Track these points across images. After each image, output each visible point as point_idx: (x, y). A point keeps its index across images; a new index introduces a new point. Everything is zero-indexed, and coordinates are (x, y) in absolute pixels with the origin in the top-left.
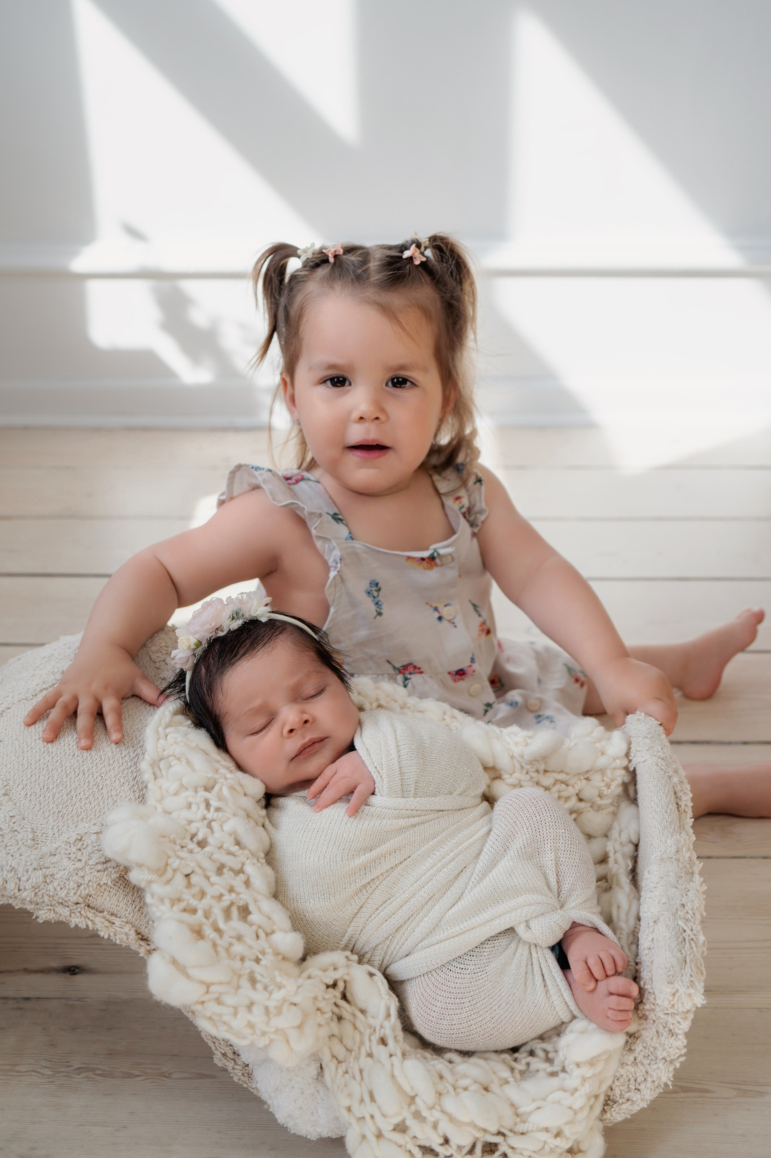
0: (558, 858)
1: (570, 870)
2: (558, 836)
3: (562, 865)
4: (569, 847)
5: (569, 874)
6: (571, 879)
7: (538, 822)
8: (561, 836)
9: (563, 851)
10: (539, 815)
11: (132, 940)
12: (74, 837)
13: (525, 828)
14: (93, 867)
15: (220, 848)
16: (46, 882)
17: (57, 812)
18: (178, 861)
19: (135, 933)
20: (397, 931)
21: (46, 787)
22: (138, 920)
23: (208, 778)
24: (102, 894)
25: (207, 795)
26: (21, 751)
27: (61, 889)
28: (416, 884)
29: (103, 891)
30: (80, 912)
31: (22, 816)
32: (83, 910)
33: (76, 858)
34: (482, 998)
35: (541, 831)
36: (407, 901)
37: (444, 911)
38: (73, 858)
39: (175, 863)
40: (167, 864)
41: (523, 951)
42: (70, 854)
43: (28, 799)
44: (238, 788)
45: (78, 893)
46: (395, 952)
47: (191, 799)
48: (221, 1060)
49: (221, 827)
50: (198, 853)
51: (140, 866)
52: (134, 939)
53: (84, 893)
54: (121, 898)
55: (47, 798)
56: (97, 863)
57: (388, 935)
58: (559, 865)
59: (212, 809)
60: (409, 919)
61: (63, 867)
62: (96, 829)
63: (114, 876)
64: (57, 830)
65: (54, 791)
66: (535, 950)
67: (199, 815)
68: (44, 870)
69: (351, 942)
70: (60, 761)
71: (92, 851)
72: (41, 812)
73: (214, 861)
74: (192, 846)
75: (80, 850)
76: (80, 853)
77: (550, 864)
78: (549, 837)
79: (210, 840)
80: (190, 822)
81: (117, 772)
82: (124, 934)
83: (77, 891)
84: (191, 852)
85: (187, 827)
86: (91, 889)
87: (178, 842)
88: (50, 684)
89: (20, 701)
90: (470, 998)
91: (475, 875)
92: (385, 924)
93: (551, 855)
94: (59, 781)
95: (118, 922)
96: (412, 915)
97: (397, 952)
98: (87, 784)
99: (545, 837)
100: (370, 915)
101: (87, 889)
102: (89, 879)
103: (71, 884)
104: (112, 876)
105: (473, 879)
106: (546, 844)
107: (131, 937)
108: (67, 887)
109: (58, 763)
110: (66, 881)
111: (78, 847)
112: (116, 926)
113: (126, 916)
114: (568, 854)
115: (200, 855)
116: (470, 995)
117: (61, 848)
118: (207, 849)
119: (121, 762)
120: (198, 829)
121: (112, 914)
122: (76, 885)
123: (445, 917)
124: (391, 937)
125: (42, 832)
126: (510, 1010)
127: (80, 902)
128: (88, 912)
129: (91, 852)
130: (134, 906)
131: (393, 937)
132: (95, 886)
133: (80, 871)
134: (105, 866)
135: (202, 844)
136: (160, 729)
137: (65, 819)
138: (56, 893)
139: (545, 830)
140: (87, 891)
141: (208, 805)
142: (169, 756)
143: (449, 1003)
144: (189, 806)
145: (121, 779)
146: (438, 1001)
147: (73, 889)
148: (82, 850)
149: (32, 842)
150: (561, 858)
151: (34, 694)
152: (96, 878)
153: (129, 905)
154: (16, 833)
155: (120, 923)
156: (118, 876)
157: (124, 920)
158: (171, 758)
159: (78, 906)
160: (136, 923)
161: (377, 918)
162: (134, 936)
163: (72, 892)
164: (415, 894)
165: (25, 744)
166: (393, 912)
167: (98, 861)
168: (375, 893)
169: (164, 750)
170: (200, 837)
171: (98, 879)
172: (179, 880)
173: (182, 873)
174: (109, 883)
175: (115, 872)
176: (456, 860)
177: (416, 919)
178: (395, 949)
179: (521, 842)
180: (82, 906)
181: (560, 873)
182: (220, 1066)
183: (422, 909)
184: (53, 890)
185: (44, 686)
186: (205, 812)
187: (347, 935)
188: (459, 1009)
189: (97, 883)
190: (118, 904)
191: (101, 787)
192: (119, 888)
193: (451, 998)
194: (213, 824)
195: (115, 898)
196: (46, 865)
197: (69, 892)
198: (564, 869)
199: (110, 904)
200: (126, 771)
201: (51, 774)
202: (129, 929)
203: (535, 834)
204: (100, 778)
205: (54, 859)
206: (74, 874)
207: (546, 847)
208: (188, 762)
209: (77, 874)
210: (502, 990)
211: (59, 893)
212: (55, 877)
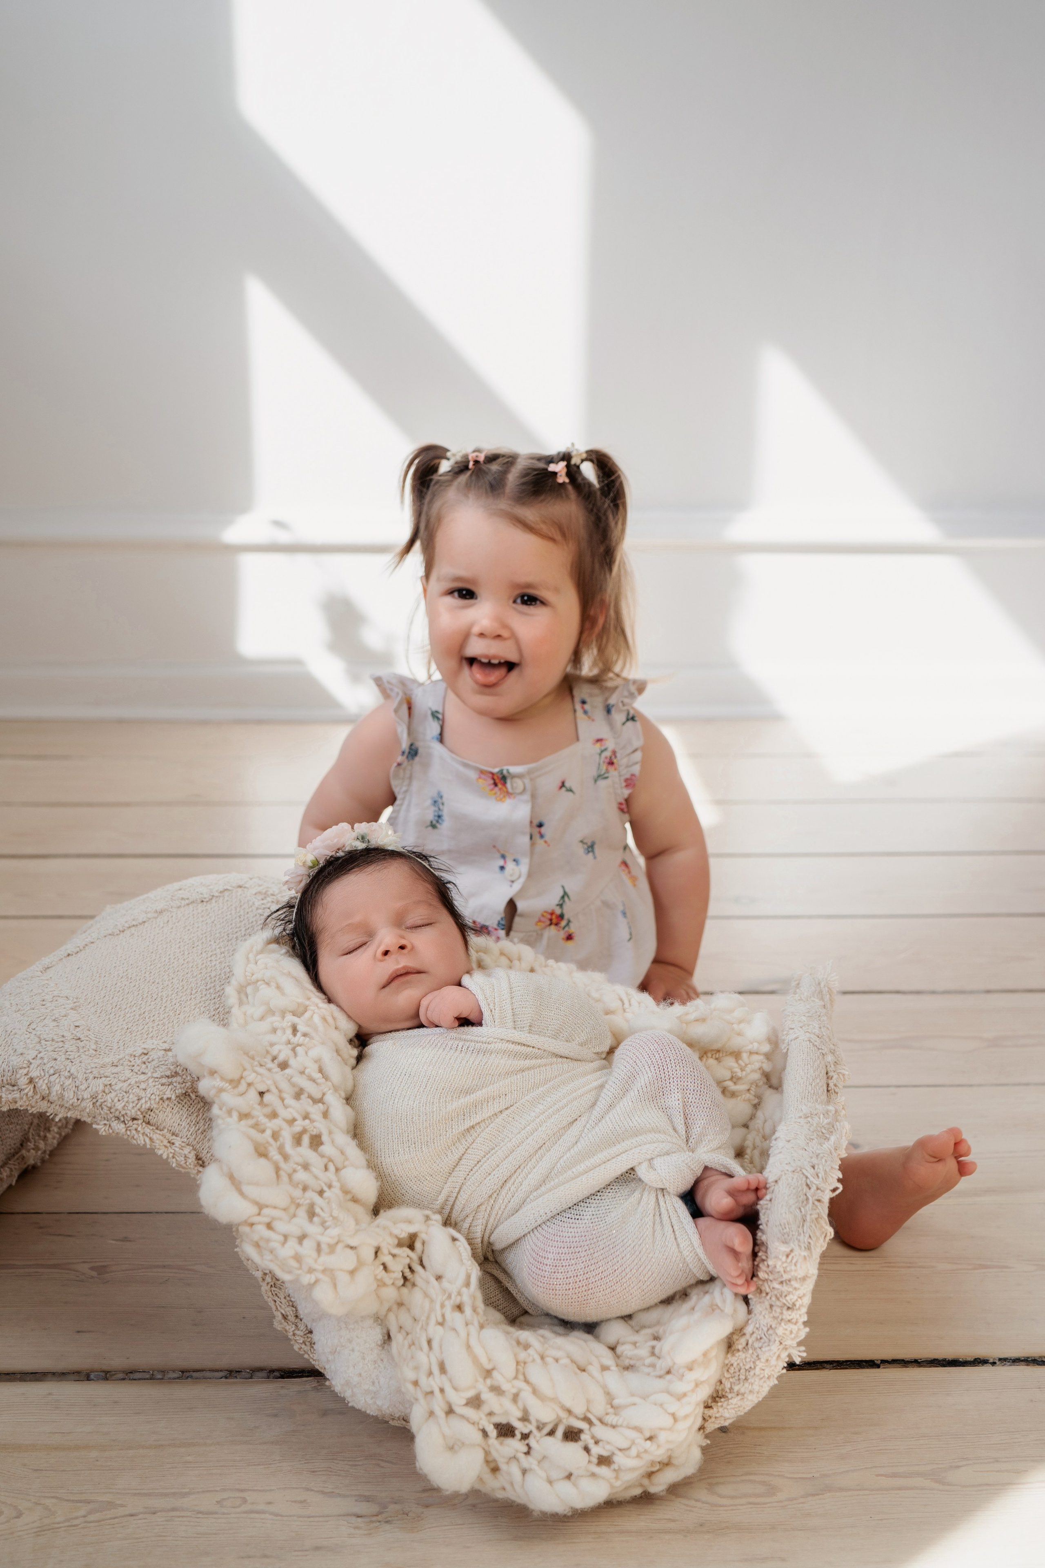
0: (687, 1098)
1: (701, 1112)
2: (686, 1075)
3: (692, 1107)
4: (699, 1087)
5: (699, 1116)
6: (702, 1121)
7: (661, 1060)
8: (689, 1075)
9: (692, 1090)
10: (663, 1052)
11: (190, 1164)
12: (140, 1051)
13: (646, 1067)
14: (157, 1080)
15: (302, 1073)
16: (104, 1092)
17: (126, 1028)
18: (254, 1075)
19: (195, 1157)
20: (501, 1188)
21: (118, 1007)
22: (201, 1143)
23: (299, 1004)
24: (165, 1110)
25: (296, 1020)
26: (98, 976)
27: (119, 1101)
28: (523, 1131)
29: (166, 1107)
30: (136, 1130)
31: (88, 1028)
32: (140, 1126)
33: (139, 1071)
34: (601, 1247)
35: (666, 1069)
36: (513, 1151)
37: (555, 1161)
38: (136, 1071)
39: (251, 1077)
40: (242, 1077)
41: (649, 1199)
42: (133, 1066)
43: (98, 1015)
44: (330, 1019)
45: (139, 1106)
46: (501, 1213)
47: (276, 1024)
48: (281, 1324)
49: (306, 1053)
50: (277, 1073)
51: (213, 1073)
52: (192, 1163)
53: (145, 1106)
54: (185, 1117)
55: (117, 1016)
56: (162, 1077)
57: (491, 1192)
58: (688, 1106)
59: (299, 1034)
60: (515, 1172)
61: (123, 1077)
62: (166, 1046)
63: (179, 1092)
64: (123, 1044)
65: (127, 1011)
66: (663, 1198)
67: (284, 1039)
68: (104, 1079)
69: (448, 1203)
70: (137, 986)
71: (158, 1065)
72: (109, 1026)
73: (293, 1085)
74: (273, 1066)
75: (144, 1063)
76: (144, 1066)
77: (677, 1104)
78: (675, 1075)
79: (292, 1062)
80: (272, 1045)
81: (198, 1002)
82: (183, 1156)
83: (137, 1104)
84: (269, 1070)
85: (269, 1048)
86: (153, 1102)
87: (257, 1059)
88: (141, 921)
89: (105, 936)
90: (587, 1248)
91: (590, 1122)
92: (488, 1178)
93: (678, 1094)
94: (133, 1003)
95: (178, 1142)
96: (520, 1167)
97: (503, 1212)
98: (163, 1008)
99: (671, 1075)
100: (470, 1168)
101: (149, 1103)
102: (151, 1092)
103: (131, 1096)
104: (177, 1091)
105: (588, 1126)
106: (672, 1083)
107: (190, 1161)
108: (126, 1099)
109: (135, 988)
110: (125, 1094)
111: (144, 1060)
112: (176, 1147)
113: (188, 1137)
114: (698, 1095)
115: (280, 1077)
116: (586, 1243)
117: (124, 1060)
118: (287, 1071)
119: (204, 993)
120: (280, 1051)
121: (173, 1134)
122: (136, 1098)
123: (555, 1168)
124: (495, 1195)
125: (107, 1044)
126: (636, 1261)
127: (138, 1117)
128: (146, 1129)
129: (156, 1065)
130: (197, 1128)
131: (498, 1194)
132: (157, 1100)
133: (142, 1083)
134: (170, 1080)
135: (284, 1066)
136: (251, 956)
137: (134, 1035)
138: (113, 1104)
139: (670, 1068)
140: (148, 1105)
141: (295, 1030)
142: (258, 981)
143: (562, 1254)
144: (274, 1031)
145: (202, 1008)
146: (550, 1252)
147: (133, 1102)
148: (147, 1064)
149: (94, 1052)
150: (690, 1098)
151: (121, 929)
152: (160, 1091)
153: (192, 1125)
154: (78, 1041)
155: (180, 1143)
156: (184, 1092)
157: (185, 1140)
158: (259, 983)
159: (135, 1122)
160: (198, 1147)
161: (479, 1171)
162: (194, 1160)
163: (131, 1105)
164: (523, 1143)
165: (104, 969)
166: (498, 1163)
167: (163, 1074)
168: (476, 1141)
169: (253, 975)
170: (281, 1058)
171: (161, 1093)
172: (253, 1095)
173: (256, 1089)
174: (173, 1097)
175: (181, 1088)
176: (569, 1106)
177: (524, 1172)
178: (500, 1208)
179: (643, 1082)
180: (140, 1122)
181: (689, 1115)
182: (279, 1329)
183: (531, 1160)
184: (110, 1101)
185: (134, 923)
186: (291, 1036)
187: (443, 1192)
188: (573, 1259)
189: (160, 1097)
190: (181, 1123)
191: (178, 1012)
192: (183, 1106)
193: (564, 1248)
194: (298, 1049)
195: (178, 1116)
196: (106, 1074)
197: (127, 1104)
198: (694, 1111)
199: (172, 1122)
200: (208, 1002)
201: (126, 996)
202: (189, 1151)
203: (658, 1072)
204: (179, 1004)
205: (115, 1070)
206: (135, 1087)
207: (672, 1086)
208: (278, 987)
209: (138, 1087)
210: (626, 1241)
211: (116, 1105)
212: (113, 1087)
